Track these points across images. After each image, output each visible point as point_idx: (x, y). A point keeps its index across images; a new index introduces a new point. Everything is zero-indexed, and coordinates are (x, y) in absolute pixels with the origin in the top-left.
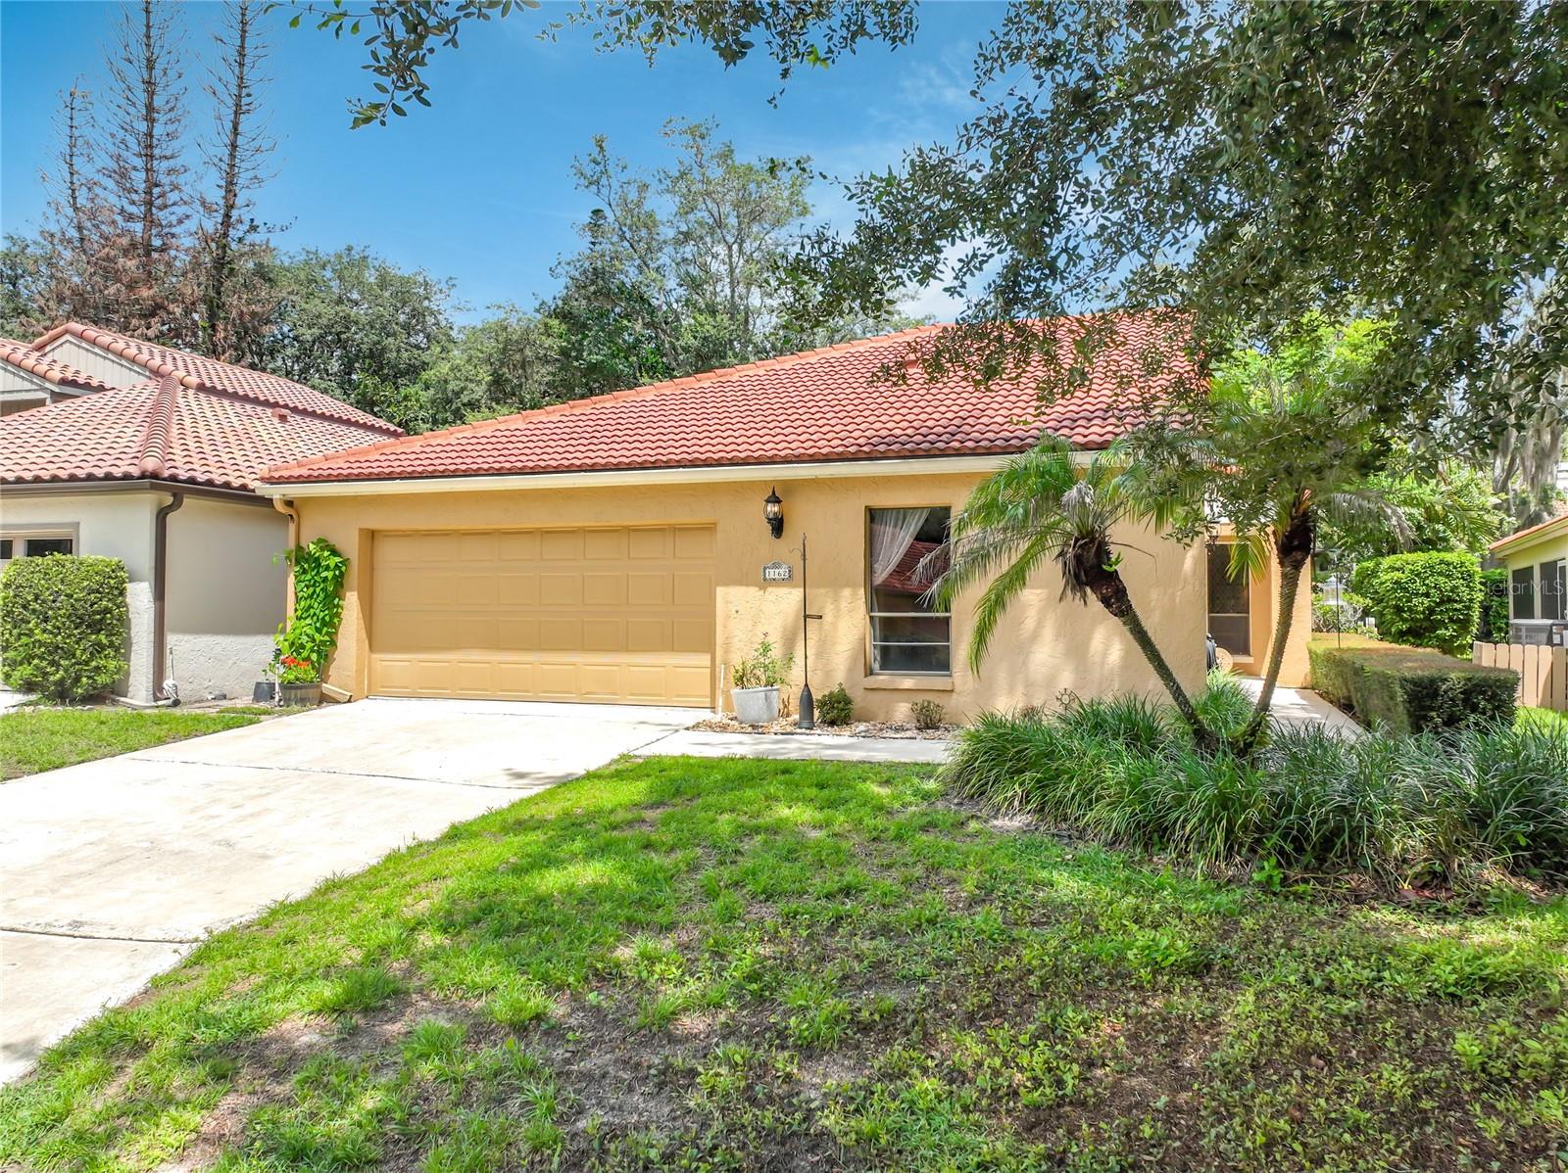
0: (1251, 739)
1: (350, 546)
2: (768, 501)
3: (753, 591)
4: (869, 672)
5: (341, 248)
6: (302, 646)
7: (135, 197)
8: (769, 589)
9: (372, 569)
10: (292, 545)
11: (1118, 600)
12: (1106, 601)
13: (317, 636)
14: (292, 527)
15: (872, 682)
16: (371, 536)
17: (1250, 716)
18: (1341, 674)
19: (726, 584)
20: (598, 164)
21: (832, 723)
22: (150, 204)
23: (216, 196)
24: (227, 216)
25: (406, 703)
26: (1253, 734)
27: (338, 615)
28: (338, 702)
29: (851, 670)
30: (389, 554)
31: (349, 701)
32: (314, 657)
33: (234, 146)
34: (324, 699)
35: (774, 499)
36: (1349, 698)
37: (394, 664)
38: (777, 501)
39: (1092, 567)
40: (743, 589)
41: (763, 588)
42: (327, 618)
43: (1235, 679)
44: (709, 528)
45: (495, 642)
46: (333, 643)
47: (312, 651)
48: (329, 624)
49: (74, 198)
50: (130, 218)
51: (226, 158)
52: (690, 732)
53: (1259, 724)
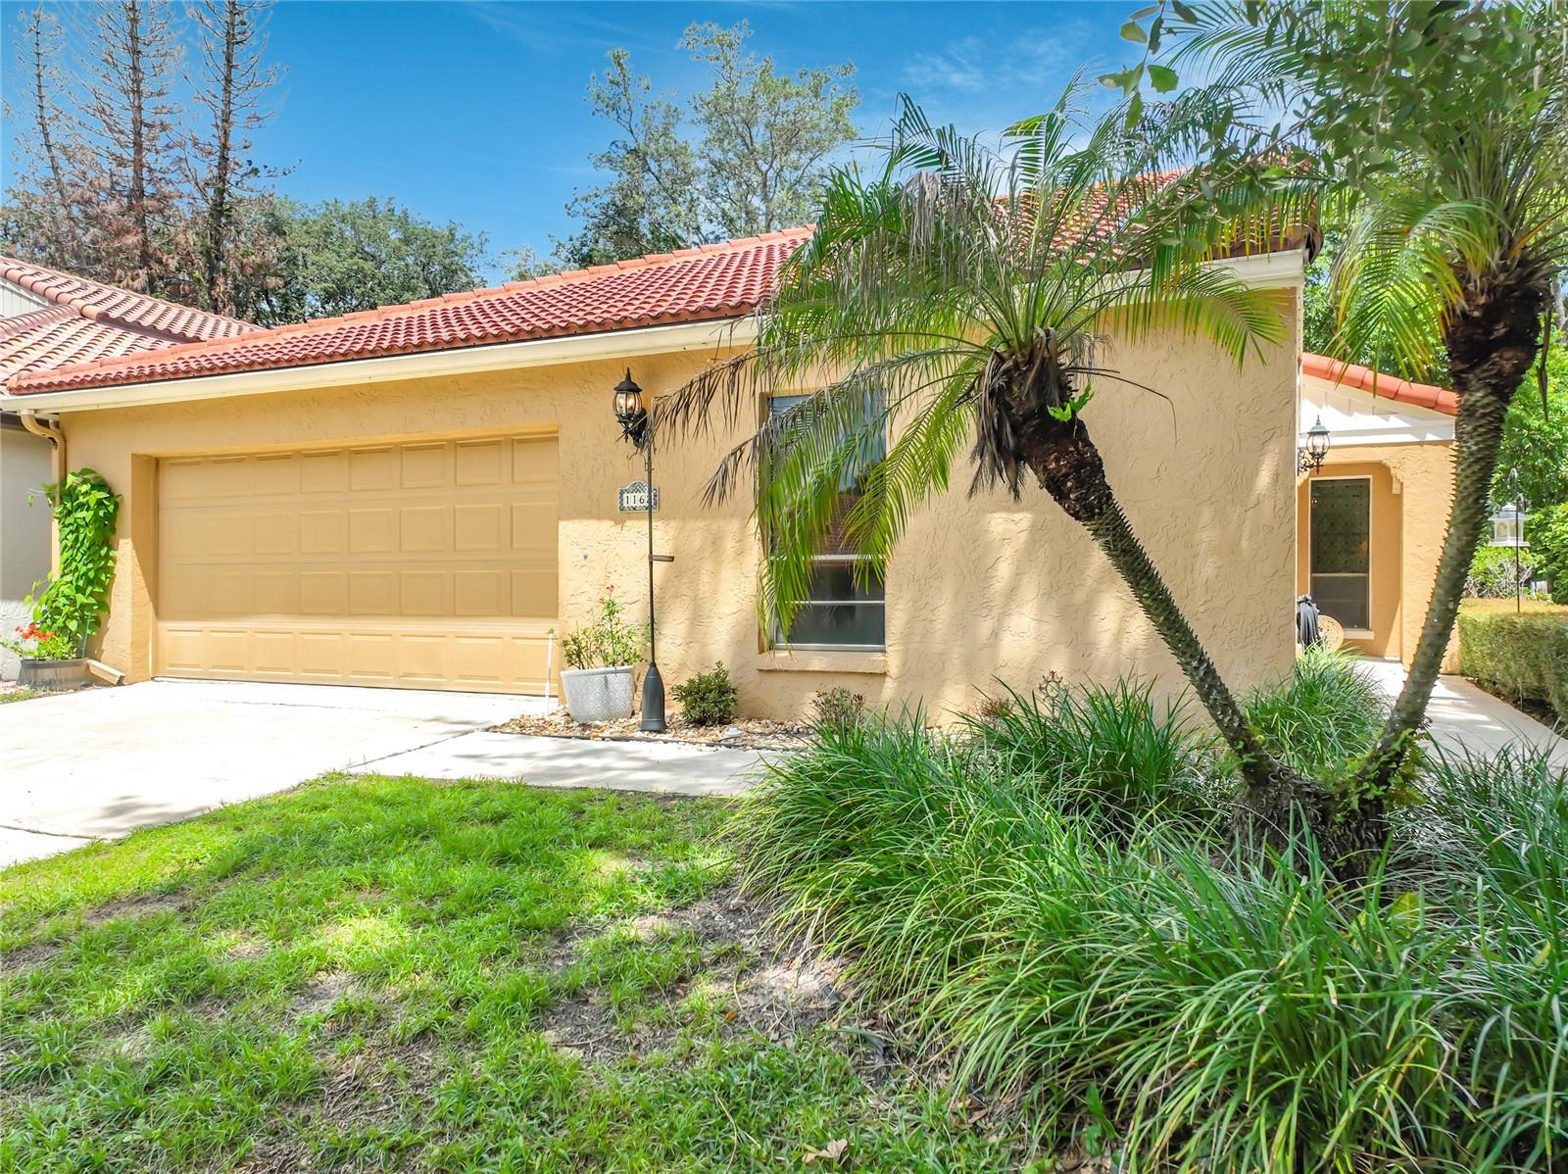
0: (1377, 792)
1: (122, 478)
2: (619, 390)
3: (606, 525)
4: (768, 646)
5: (362, 199)
6: (57, 611)
7: (123, 138)
8: (629, 523)
9: (157, 509)
10: (55, 479)
11: (1080, 483)
12: (1055, 486)
13: (81, 599)
14: (55, 454)
15: (767, 660)
16: (153, 467)
17: (1376, 738)
18: (1524, 652)
19: (570, 517)
20: (618, 84)
21: (700, 722)
22: (138, 146)
23: (208, 135)
24: (224, 159)
25: (196, 685)
26: (1382, 779)
27: (108, 570)
28: (109, 685)
29: (739, 643)
30: (177, 488)
31: (120, 683)
32: (73, 625)
33: (228, 80)
34: (92, 681)
35: (630, 388)
36: (1541, 691)
37: (184, 636)
38: (635, 390)
39: (1027, 418)
40: (592, 524)
41: (620, 522)
42: (91, 574)
43: (1345, 659)
44: (551, 439)
45: (298, 608)
46: (104, 605)
47: (69, 617)
48: (97, 581)
49: (46, 135)
50: (121, 163)
51: (221, 95)
52: (490, 735)
53: (1399, 755)
